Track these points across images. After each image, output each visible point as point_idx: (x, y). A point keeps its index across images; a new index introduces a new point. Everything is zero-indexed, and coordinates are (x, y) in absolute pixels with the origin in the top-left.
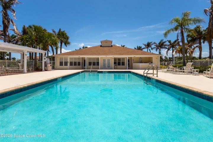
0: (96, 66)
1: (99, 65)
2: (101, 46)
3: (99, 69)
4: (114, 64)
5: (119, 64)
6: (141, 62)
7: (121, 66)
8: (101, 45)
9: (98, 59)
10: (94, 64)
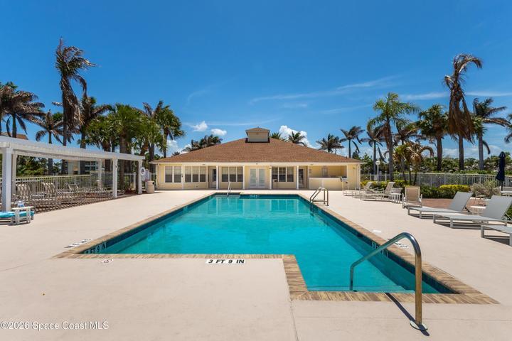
0: (236, 183)
1: (242, 181)
2: (247, 141)
3: (241, 189)
4: (272, 178)
5: (282, 178)
6: (326, 176)
7: (286, 183)
8: (247, 139)
9: (241, 169)
10: (233, 178)
